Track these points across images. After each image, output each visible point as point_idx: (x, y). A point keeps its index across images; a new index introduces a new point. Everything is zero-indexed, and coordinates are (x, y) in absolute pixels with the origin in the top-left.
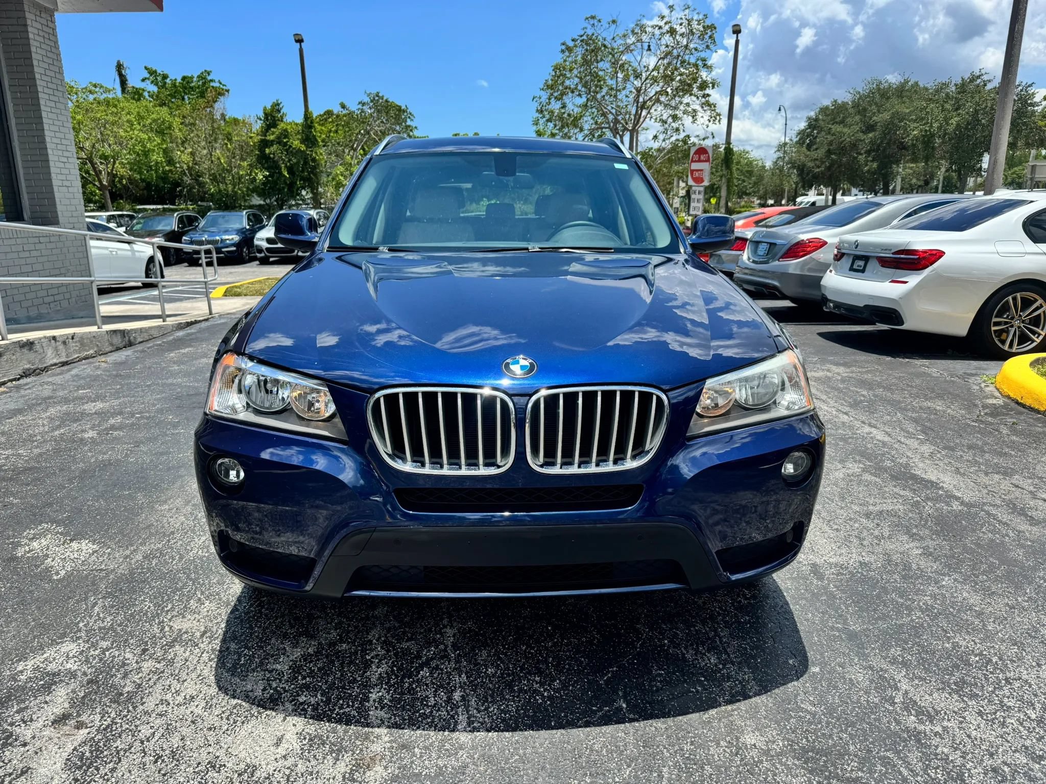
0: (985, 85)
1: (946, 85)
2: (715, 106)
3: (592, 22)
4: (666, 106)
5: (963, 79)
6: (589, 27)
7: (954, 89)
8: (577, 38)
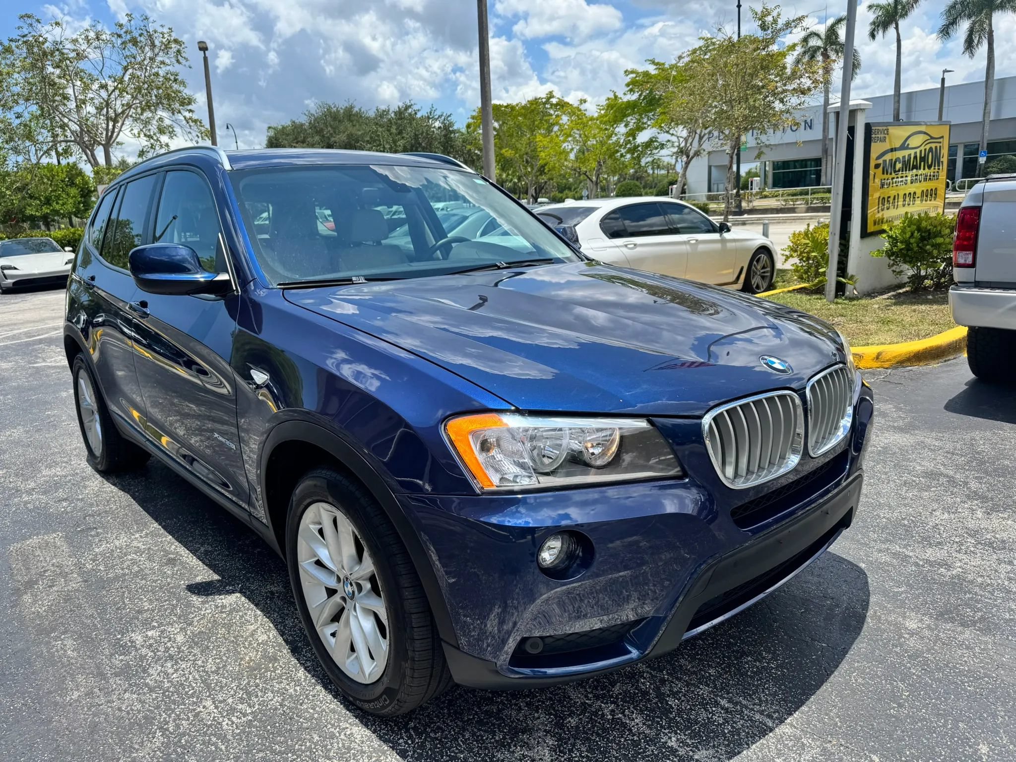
0: (416, 113)
1: (387, 112)
2: (200, 123)
3: (29, 21)
4: (136, 120)
5: (399, 107)
6: (26, 26)
7: (393, 115)
8: (19, 38)
